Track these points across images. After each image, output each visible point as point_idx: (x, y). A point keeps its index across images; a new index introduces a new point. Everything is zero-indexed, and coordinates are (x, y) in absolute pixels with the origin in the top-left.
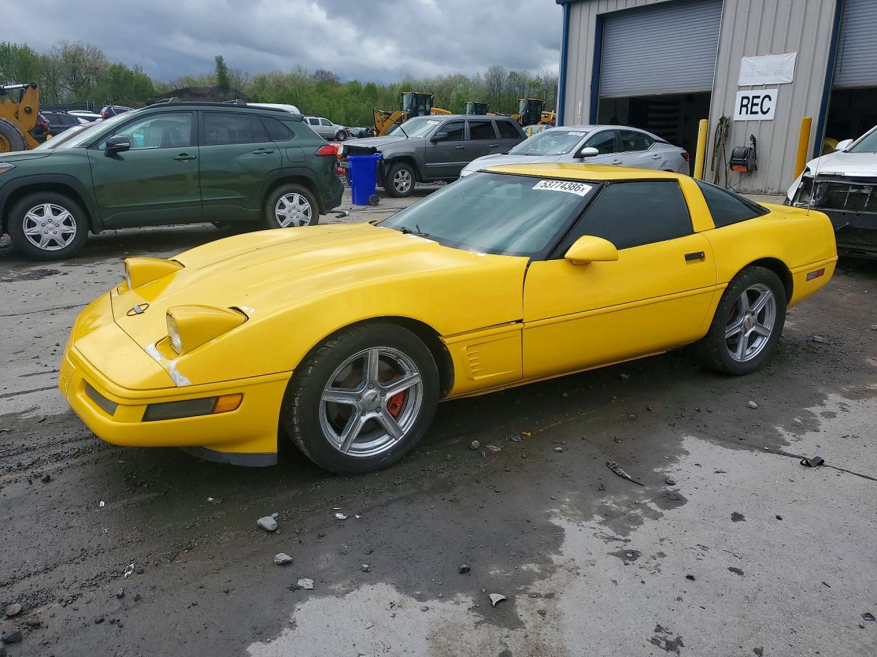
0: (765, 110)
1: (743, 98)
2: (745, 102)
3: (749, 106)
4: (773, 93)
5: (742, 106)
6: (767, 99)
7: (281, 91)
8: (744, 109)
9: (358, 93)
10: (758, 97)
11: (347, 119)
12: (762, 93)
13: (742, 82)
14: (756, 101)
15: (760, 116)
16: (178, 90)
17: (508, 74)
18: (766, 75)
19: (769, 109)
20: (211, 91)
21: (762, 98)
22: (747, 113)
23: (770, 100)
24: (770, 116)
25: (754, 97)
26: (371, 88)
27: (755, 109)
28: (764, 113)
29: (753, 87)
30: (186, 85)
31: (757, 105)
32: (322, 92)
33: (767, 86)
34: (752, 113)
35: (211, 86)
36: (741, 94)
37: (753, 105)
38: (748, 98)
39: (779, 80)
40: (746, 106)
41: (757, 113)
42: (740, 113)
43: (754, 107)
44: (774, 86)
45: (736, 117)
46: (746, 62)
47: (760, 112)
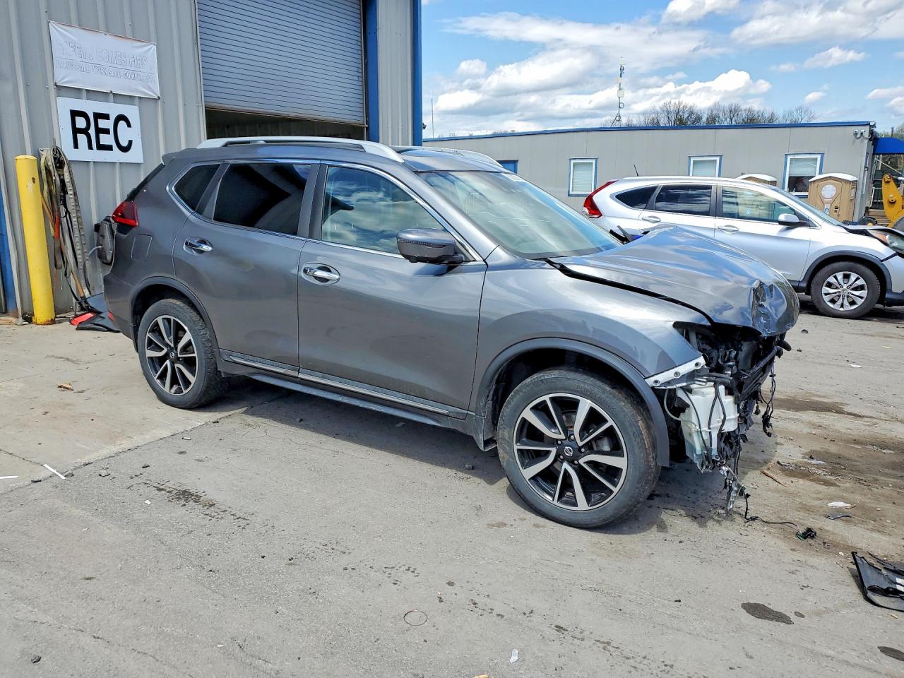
0: (124, 143)
1: (74, 114)
2: (81, 122)
3: (92, 131)
4: (132, 112)
5: (76, 131)
6: (122, 124)
8: (82, 138)
10: (106, 117)
12: (114, 110)
13: (64, 76)
14: (103, 124)
15: (116, 155)
18: (110, 74)
19: (130, 142)
21: (113, 118)
22: (90, 147)
23: (129, 125)
24: (135, 155)
25: (98, 116)
27: (106, 139)
28: (125, 149)
29: (91, 94)
31: (106, 131)
33: (118, 98)
34: (101, 147)
36: (65, 105)
37: (99, 131)
38: (85, 115)
39: (135, 90)
40: (85, 131)
41: (109, 148)
42: (76, 146)
43: (101, 135)
44: (129, 99)
45: (70, 153)
46: (61, 35)
47: (115, 147)
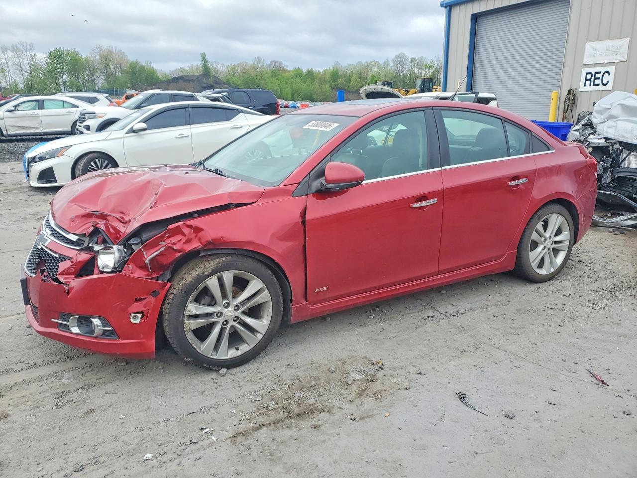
0: (605, 82)
1: (587, 74)
2: (589, 76)
3: (592, 80)
4: (612, 69)
5: (586, 80)
6: (607, 74)
7: (246, 76)
8: (588, 82)
9: (301, 76)
10: (600, 73)
11: (293, 95)
12: (603, 70)
13: (586, 61)
14: (597, 76)
15: (601, 87)
16: (175, 77)
17: (410, 60)
18: (606, 56)
19: (608, 82)
20: (198, 78)
21: (602, 73)
22: (590, 85)
23: (609, 74)
24: (609, 87)
25: (596, 73)
26: (310, 73)
27: (597, 82)
28: (604, 85)
29: (595, 65)
30: (181, 74)
31: (598, 78)
32: (275, 76)
33: (606, 64)
34: (594, 85)
35: (198, 74)
36: (585, 70)
37: (595, 79)
38: (591, 73)
39: (616, 59)
40: (590, 80)
41: (598, 85)
42: (585, 86)
44: (612, 64)
45: (582, 88)
46: (589, 46)
47: (601, 84)
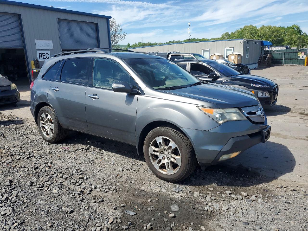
0: (48, 57)
1: (39, 53)
2: (40, 55)
3: (42, 56)
4: (49, 52)
6: (47, 54)
12: (45, 52)
13: (37, 48)
14: (44, 54)
18: (45, 46)
19: (49, 57)
22: (42, 58)
23: (48, 54)
25: (43, 53)
29: (42, 50)
31: (45, 56)
33: (46, 50)
37: (43, 56)
38: (41, 53)
39: (49, 48)
41: (45, 58)
42: (40, 58)
43: (44, 56)
44: (48, 50)
45: (39, 60)
46: (37, 41)
